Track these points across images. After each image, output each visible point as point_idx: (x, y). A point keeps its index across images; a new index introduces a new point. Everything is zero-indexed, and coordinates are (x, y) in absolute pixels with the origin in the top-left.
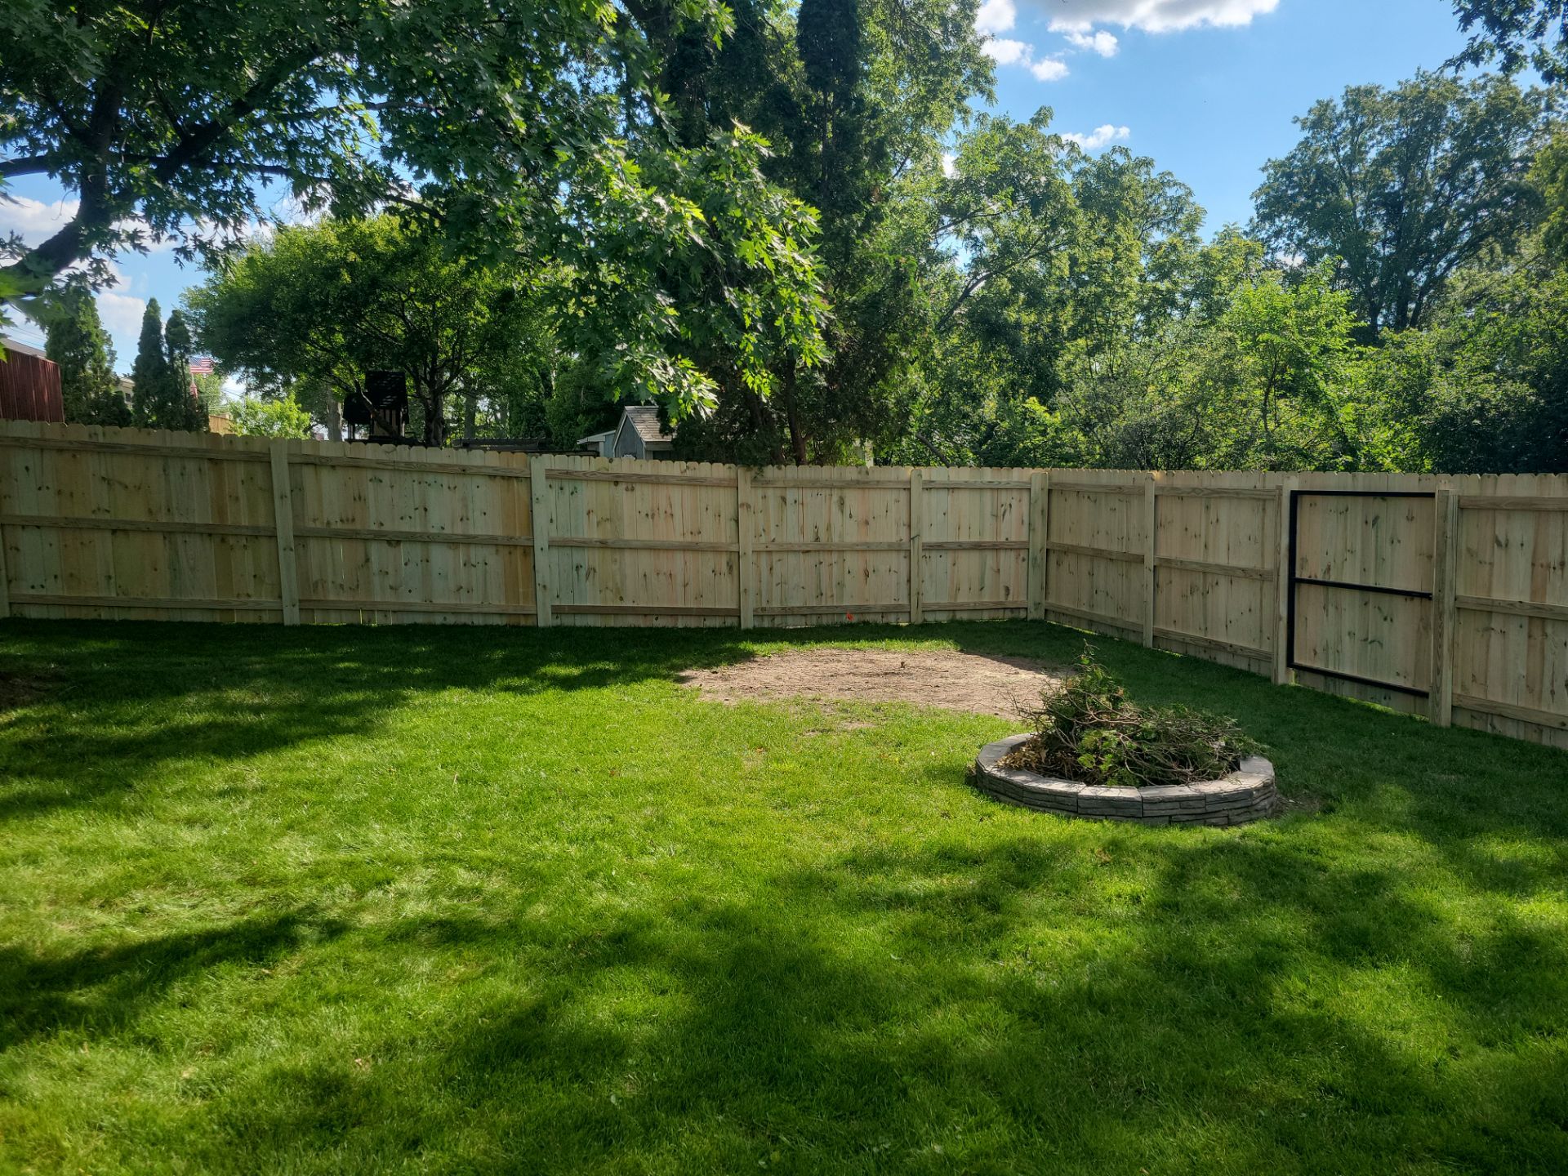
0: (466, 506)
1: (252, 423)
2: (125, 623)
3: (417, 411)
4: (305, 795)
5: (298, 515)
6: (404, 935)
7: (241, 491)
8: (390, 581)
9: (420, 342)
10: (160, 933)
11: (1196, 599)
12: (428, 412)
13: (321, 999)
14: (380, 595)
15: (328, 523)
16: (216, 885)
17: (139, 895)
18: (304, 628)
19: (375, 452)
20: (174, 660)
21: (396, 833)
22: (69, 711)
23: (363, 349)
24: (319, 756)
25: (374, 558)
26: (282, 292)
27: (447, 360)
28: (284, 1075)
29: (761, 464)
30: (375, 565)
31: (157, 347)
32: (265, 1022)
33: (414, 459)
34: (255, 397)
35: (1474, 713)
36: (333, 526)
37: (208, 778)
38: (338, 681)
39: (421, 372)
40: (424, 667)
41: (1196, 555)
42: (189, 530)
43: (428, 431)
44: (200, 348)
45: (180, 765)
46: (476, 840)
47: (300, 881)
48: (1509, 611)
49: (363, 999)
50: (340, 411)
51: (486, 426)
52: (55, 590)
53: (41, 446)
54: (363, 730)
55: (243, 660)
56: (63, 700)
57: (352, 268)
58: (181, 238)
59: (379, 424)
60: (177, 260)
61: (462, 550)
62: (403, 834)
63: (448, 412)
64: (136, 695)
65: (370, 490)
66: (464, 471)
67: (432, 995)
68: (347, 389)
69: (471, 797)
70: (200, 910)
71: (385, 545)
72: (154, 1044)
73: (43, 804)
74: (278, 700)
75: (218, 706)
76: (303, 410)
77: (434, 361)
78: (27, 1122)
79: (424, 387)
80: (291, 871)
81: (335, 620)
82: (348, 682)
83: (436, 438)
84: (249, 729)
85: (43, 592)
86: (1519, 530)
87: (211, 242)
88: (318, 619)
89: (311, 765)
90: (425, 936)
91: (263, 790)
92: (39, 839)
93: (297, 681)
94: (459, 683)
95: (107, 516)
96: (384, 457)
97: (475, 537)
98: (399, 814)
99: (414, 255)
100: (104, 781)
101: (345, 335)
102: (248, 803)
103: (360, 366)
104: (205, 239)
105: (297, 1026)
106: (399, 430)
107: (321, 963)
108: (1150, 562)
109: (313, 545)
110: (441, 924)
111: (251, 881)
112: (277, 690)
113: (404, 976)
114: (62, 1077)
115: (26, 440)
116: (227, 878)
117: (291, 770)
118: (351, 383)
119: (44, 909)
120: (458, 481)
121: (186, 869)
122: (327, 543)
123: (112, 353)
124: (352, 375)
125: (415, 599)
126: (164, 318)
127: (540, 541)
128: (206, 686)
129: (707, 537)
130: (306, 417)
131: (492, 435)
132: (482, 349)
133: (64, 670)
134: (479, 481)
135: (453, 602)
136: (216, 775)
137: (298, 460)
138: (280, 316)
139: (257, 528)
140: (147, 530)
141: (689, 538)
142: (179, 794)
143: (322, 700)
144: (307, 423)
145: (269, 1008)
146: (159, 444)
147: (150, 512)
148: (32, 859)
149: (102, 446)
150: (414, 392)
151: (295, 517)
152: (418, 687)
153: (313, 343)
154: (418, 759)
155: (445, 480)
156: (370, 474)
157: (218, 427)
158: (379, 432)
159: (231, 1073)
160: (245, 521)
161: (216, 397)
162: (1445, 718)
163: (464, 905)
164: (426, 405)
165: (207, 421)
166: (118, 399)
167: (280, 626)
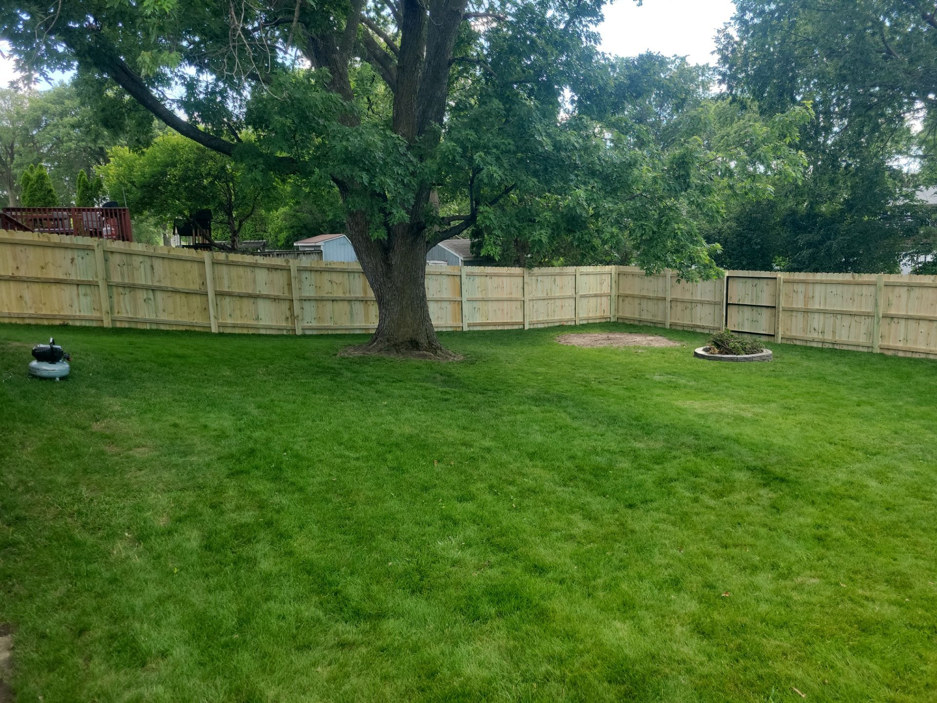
11: (688, 311)
29: (530, 267)
35: (788, 339)
41: (688, 297)
42: (356, 299)
48: (797, 311)
52: (314, 324)
85: (311, 325)
86: (801, 288)
95: (331, 295)
97: (443, 298)
108: (669, 299)
120: (438, 278)
127: (464, 300)
129: (514, 296)
140: (343, 300)
141: (509, 296)
147: (344, 293)
155: (434, 277)
162: (779, 341)
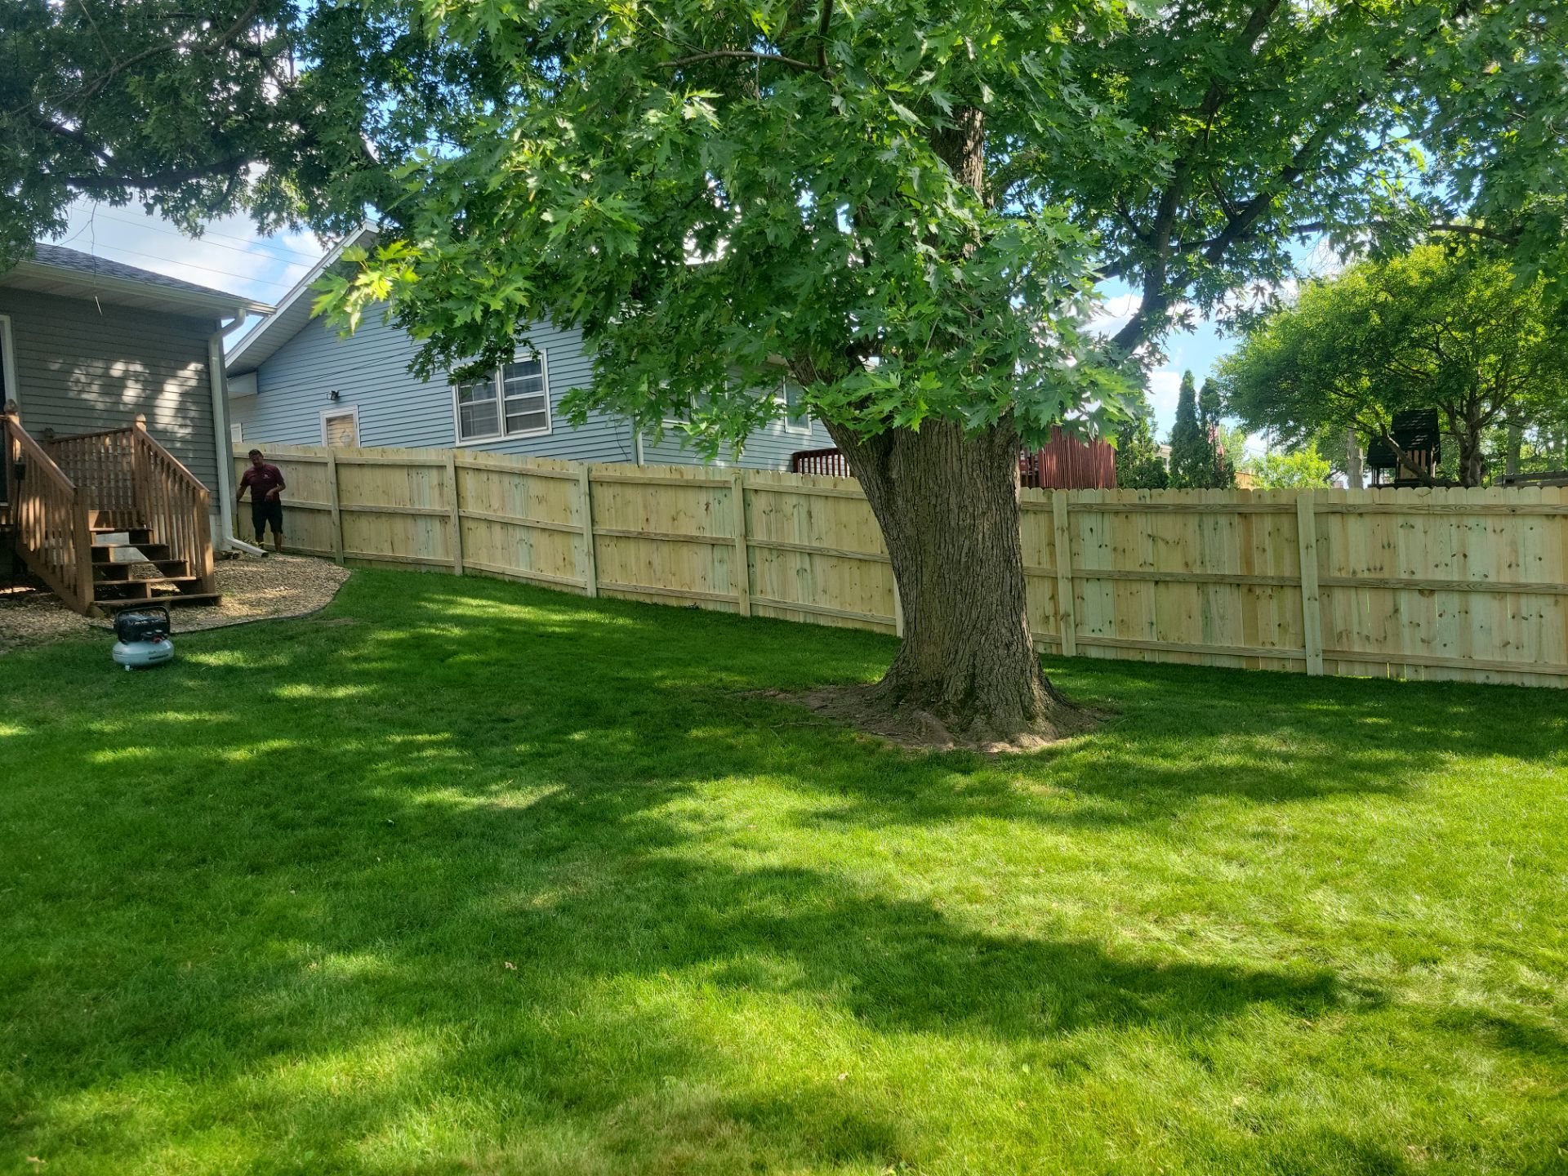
0: (1515, 551)
1: (1273, 476)
2: (1164, 665)
3: (1450, 448)
4: (1338, 851)
5: (1323, 562)
6: (1457, 1024)
7: (1268, 543)
8: (1422, 633)
9: (1457, 373)
10: (1207, 960)
12: (1464, 450)
13: (1367, 1068)
14: (1410, 647)
15: (1354, 572)
16: (1256, 925)
17: (1187, 918)
18: (1327, 679)
19: (1406, 497)
20: (1207, 702)
21: (1440, 909)
22: (1124, 741)
23: (1391, 390)
24: (1351, 813)
25: (1403, 608)
26: (1307, 345)
27: (1490, 390)
28: (1334, 1136)
30: (1404, 616)
31: (1191, 414)
32: (1310, 1075)
33: (1451, 502)
34: (1278, 452)
36: (1360, 576)
37: (1242, 818)
38: (1366, 736)
39: (1456, 407)
40: (1464, 730)
42: (1221, 581)
43: (1463, 470)
44: (1229, 412)
45: (1218, 802)
46: (1542, 937)
47: (1338, 937)
49: (1413, 1082)
50: (1362, 457)
51: (1535, 459)
52: (1110, 634)
53: (1102, 510)
54: (1395, 791)
55: (1271, 706)
56: (1121, 730)
57: (1382, 308)
58: (1225, 310)
59: (1406, 467)
60: (1219, 331)
61: (1509, 601)
62: (1448, 911)
63: (1486, 447)
64: (1176, 732)
65: (1401, 538)
66: (1513, 511)
67: (1496, 1103)
68: (1372, 432)
69: (1531, 884)
70: (1241, 945)
71: (1416, 595)
72: (1206, 1061)
73: (1108, 820)
74: (1304, 750)
75: (1248, 750)
76: (1323, 459)
77: (1473, 391)
78: (1108, 1100)
79: (1461, 423)
80: (1326, 926)
81: (1360, 673)
82: (1375, 738)
83: (1473, 476)
84: (1277, 777)
85: (1100, 635)
87: (1251, 309)
88: (1342, 671)
89: (1341, 820)
90: (1481, 1032)
91: (1295, 838)
92: (1105, 851)
93: (1324, 732)
94: (1509, 751)
95: (1152, 570)
96: (1416, 501)
97: (1526, 586)
98: (1444, 888)
99: (1453, 281)
100: (1154, 808)
101: (1371, 377)
102: (1280, 849)
103: (1387, 408)
104: (1245, 309)
105: (1344, 1089)
106: (1430, 471)
107: (1364, 1030)
109: (1339, 595)
110: (1503, 1024)
111: (1288, 928)
112: (1304, 740)
113: (1460, 1071)
114: (1132, 1069)
115: (1091, 505)
116: (1264, 919)
117: (1322, 823)
118: (1377, 426)
119: (1111, 914)
120: (1507, 523)
121: (1226, 904)
122: (1353, 592)
123: (1154, 424)
124: (1380, 417)
125: (1451, 654)
126: (1198, 386)
128: (1237, 730)
130: (1326, 466)
131: (1543, 467)
132: (1533, 371)
133: (1121, 705)
134: (1530, 522)
135: (1498, 658)
136: (1252, 816)
137: (1325, 509)
138: (1306, 369)
139: (1283, 578)
140: (1182, 581)
142: (1218, 829)
143: (1351, 755)
144: (1328, 471)
145: (1314, 1061)
146: (1196, 502)
147: (1187, 564)
148: (1101, 866)
149: (1149, 507)
150: (1446, 428)
151: (1320, 566)
152: (1456, 751)
153: (1337, 390)
154: (1460, 830)
155: (1490, 522)
156: (1400, 520)
157: (1244, 482)
158: (1406, 474)
159: (1279, 1116)
160: (1271, 572)
161: (1239, 454)
163: (1529, 1009)
164: (1462, 441)
165: (1233, 478)
166: (1159, 463)
167: (1304, 675)
